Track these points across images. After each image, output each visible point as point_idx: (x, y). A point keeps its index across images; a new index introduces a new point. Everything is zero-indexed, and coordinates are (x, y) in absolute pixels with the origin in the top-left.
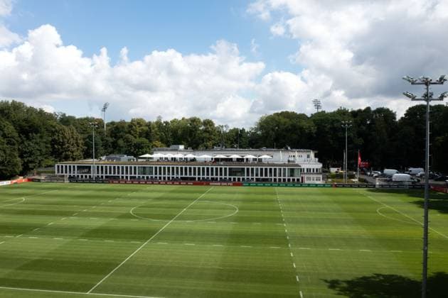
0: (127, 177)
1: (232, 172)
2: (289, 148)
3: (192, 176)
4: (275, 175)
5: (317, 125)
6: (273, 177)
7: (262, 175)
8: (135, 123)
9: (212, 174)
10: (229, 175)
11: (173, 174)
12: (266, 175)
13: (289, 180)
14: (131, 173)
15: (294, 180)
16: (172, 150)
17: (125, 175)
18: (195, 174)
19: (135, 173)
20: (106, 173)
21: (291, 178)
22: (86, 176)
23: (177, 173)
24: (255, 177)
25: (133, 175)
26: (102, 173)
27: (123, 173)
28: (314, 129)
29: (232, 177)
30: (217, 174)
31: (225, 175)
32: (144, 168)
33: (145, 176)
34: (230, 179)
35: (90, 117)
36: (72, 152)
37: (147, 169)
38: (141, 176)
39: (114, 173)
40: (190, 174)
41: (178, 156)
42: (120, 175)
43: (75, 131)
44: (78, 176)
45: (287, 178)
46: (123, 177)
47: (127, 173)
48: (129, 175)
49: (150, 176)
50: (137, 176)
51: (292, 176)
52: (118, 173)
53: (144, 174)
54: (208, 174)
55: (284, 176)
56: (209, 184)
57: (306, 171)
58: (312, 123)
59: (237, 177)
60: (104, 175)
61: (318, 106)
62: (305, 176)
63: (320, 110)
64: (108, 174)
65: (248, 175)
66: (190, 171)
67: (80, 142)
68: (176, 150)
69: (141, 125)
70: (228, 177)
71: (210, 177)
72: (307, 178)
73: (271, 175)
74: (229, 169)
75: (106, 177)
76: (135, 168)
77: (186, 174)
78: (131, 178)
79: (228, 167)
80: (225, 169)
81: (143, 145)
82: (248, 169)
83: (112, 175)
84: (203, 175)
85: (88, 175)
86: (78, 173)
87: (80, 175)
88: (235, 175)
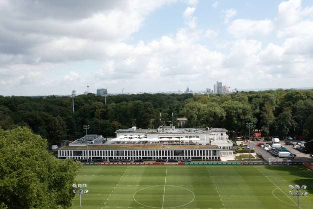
0: (107, 158)
1: (176, 153)
2: (208, 129)
4: (204, 155)
5: (227, 111)
6: (202, 156)
7: (195, 155)
8: (97, 107)
10: (174, 155)
11: (137, 155)
12: (198, 155)
13: (213, 158)
15: (216, 158)
16: (129, 132)
17: (105, 156)
18: (152, 155)
19: (112, 155)
21: (214, 156)
22: (79, 158)
23: (140, 154)
24: (191, 156)
25: (111, 156)
26: (90, 155)
27: (104, 155)
28: (224, 115)
29: (176, 157)
30: (166, 155)
31: (172, 155)
32: (118, 151)
33: (119, 157)
34: (175, 158)
36: (61, 135)
37: (120, 152)
38: (116, 157)
40: (149, 155)
42: (102, 156)
43: (61, 119)
45: (211, 156)
46: (104, 158)
47: (107, 155)
48: (108, 157)
49: (122, 157)
50: (113, 157)
51: (214, 154)
52: (101, 155)
53: (118, 155)
54: (160, 155)
55: (210, 155)
56: (163, 164)
57: (222, 149)
59: (179, 157)
64: (94, 156)
65: (186, 155)
67: (65, 127)
68: (133, 132)
70: (173, 156)
71: (162, 156)
72: (223, 153)
73: (201, 155)
75: (93, 158)
76: (112, 151)
77: (146, 155)
78: (109, 158)
79: (173, 150)
80: (172, 151)
81: (107, 126)
82: (186, 151)
83: (97, 156)
84: (157, 155)
85: (81, 157)
86: (74, 155)
87: (75, 157)
88: (178, 155)
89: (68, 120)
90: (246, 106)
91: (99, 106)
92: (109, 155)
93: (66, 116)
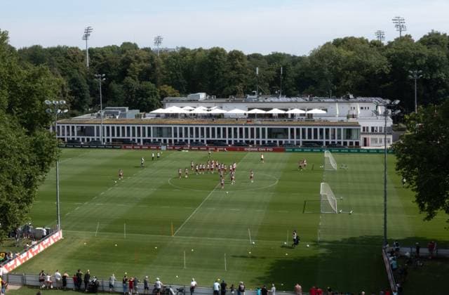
0: (138, 140)
1: (272, 133)
2: (351, 96)
3: (222, 138)
4: (327, 137)
6: (324, 140)
7: (310, 137)
8: (133, 58)
9: (247, 137)
10: (269, 137)
11: (197, 136)
12: (316, 137)
13: (345, 143)
14: (144, 136)
15: (351, 143)
16: (190, 101)
17: (136, 138)
18: (224, 136)
19: (149, 135)
20: (113, 135)
21: (348, 141)
22: (88, 139)
23: (203, 135)
24: (301, 140)
25: (147, 137)
26: (108, 135)
27: (134, 135)
28: (387, 69)
29: (272, 140)
30: (252, 137)
31: (264, 137)
32: (161, 128)
33: (162, 139)
34: (269, 142)
35: (62, 45)
37: (164, 131)
38: (157, 139)
39: (124, 135)
40: (219, 136)
41: (201, 110)
42: (131, 138)
44: (78, 139)
45: (342, 141)
46: (134, 140)
47: (139, 135)
48: (142, 138)
49: (168, 139)
50: (152, 138)
51: (348, 138)
52: (129, 135)
53: (161, 136)
54: (241, 136)
55: (339, 138)
56: (243, 150)
57: (370, 130)
58: (385, 59)
59: (278, 140)
60: (111, 137)
61: (400, 27)
62: (370, 137)
63: (404, 34)
64: (116, 137)
65: (292, 137)
66: (219, 132)
68: (196, 101)
69: (140, 61)
70: (267, 139)
71: (244, 139)
72: (372, 139)
73: (322, 138)
74: (268, 129)
75: (113, 140)
76: (149, 128)
77: (213, 136)
78: (144, 141)
79: (266, 127)
80: (263, 129)
81: (149, 92)
82: (292, 130)
83: (121, 137)
84: (236, 137)
85: (91, 138)
86: (78, 135)
87: (81, 137)
88: (276, 137)
89: (74, 82)
90: (436, 53)
91: (137, 58)
92: (144, 135)
93: (70, 76)
